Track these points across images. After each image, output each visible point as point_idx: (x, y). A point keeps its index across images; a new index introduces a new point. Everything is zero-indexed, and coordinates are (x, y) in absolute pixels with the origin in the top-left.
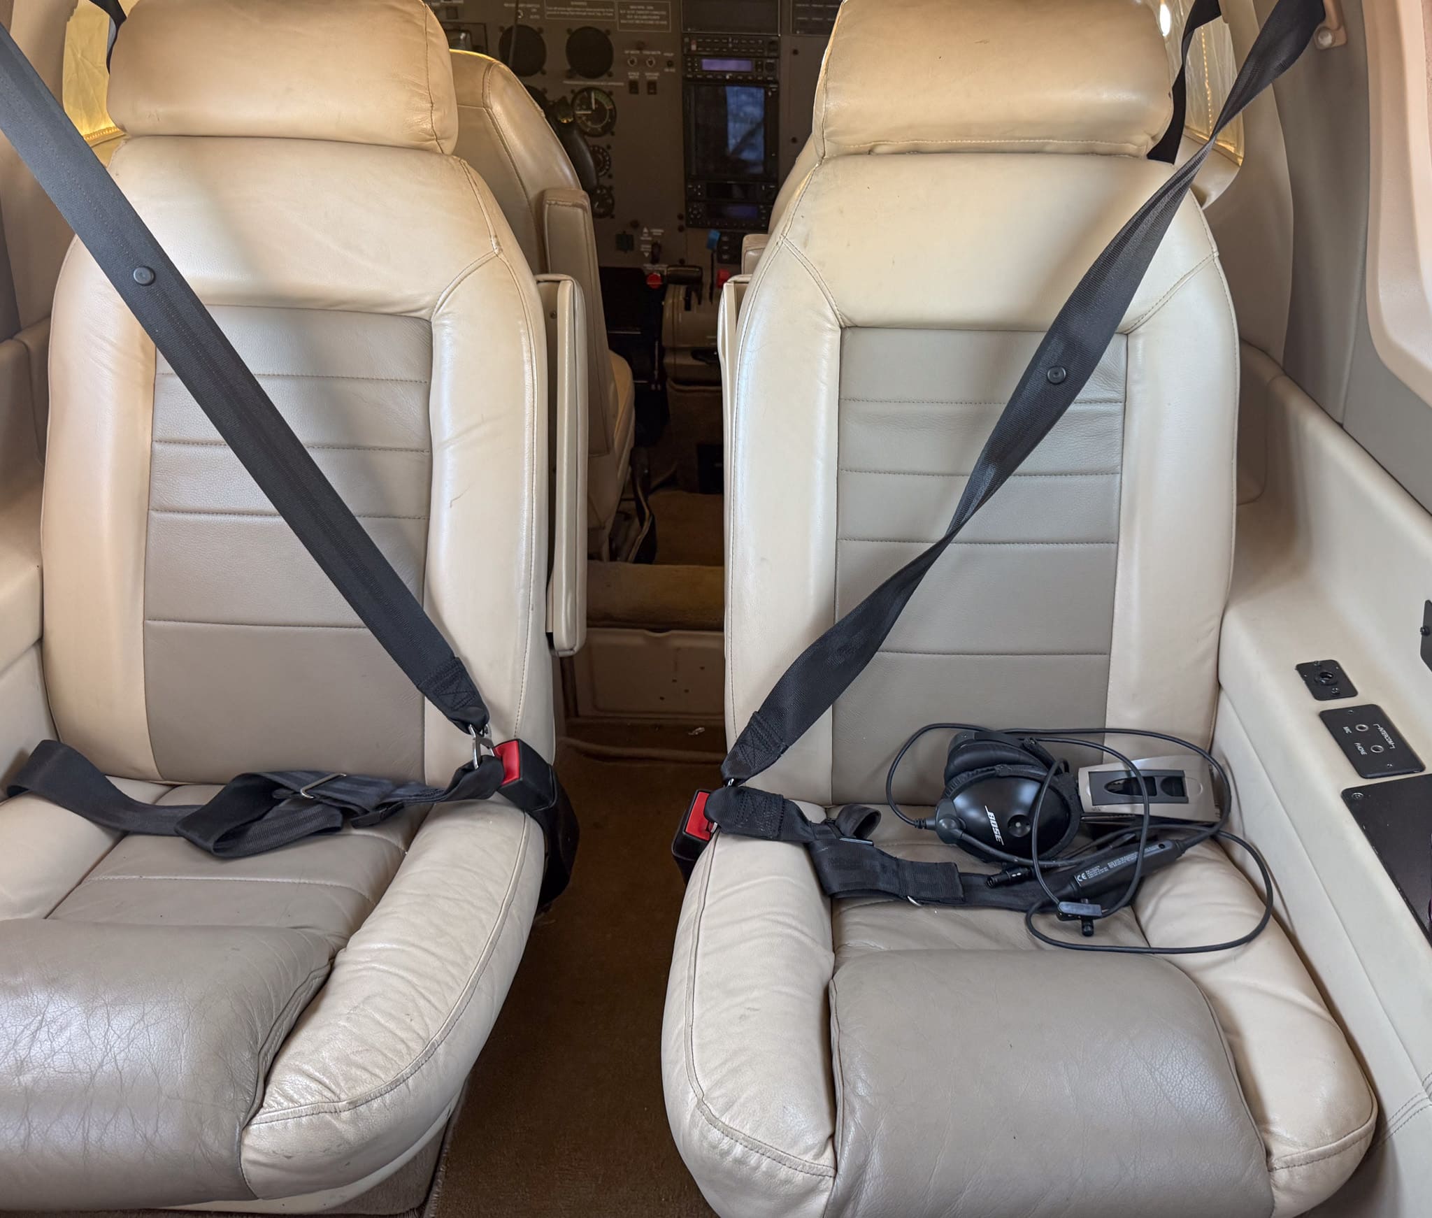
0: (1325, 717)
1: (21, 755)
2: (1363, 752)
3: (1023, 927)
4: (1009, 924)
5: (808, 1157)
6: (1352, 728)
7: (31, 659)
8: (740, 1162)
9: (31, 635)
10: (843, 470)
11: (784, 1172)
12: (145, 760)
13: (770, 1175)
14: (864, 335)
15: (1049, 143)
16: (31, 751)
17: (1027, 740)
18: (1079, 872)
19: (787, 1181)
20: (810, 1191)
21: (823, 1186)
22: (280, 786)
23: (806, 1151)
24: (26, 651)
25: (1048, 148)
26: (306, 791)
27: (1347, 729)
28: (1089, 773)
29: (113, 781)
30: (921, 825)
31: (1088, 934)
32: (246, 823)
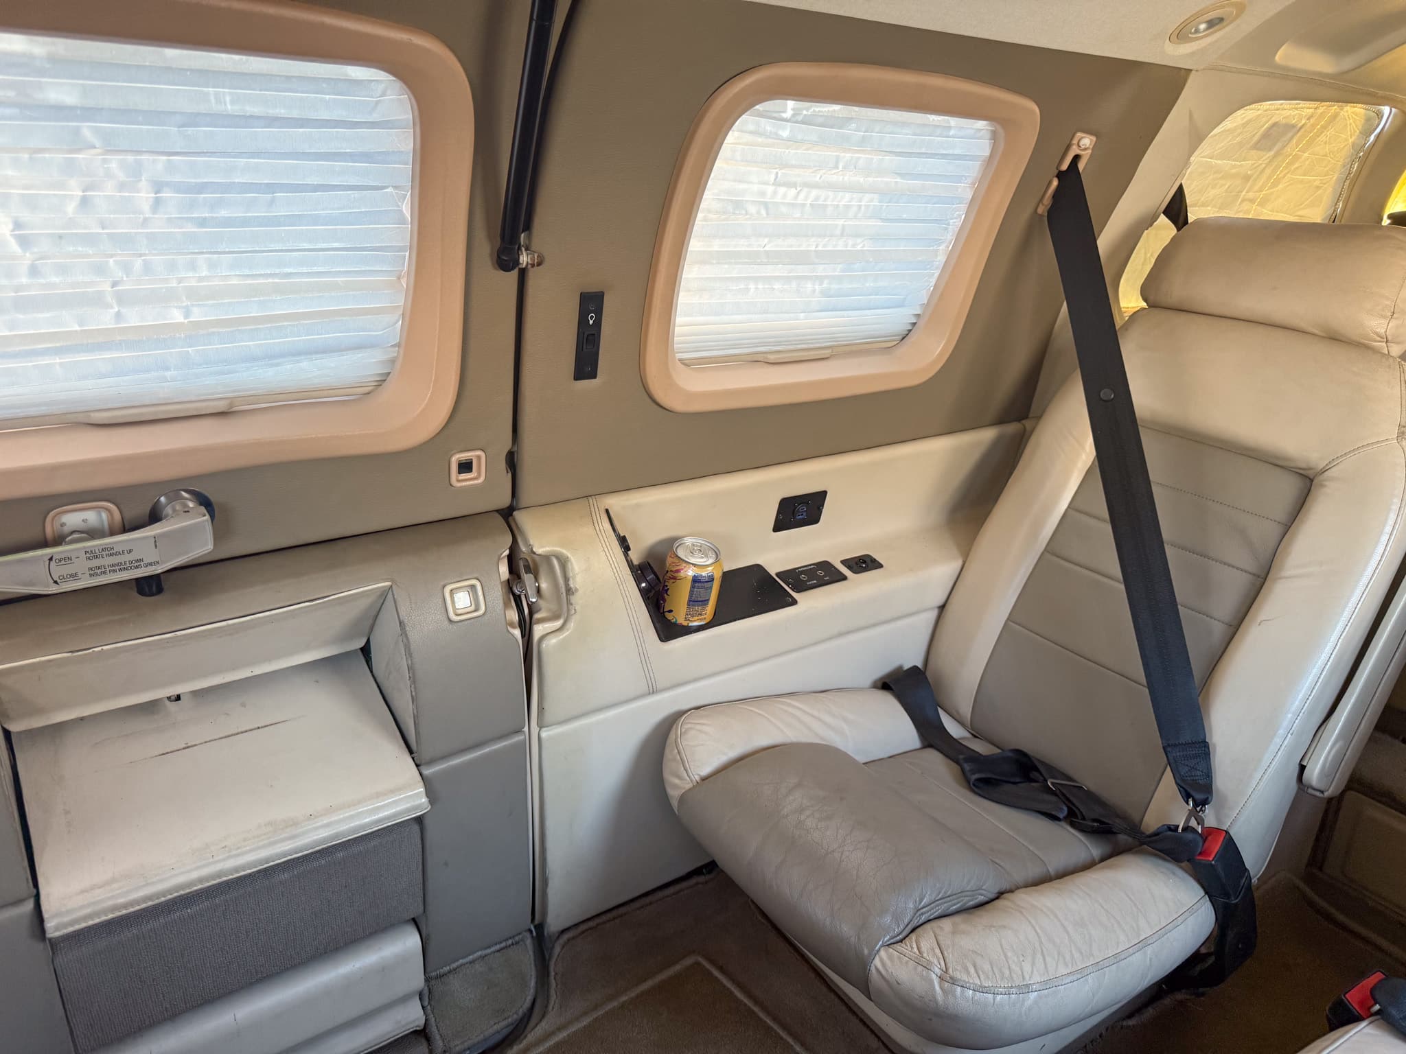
1: (900, 667)
7: (932, 615)
9: (940, 601)
12: (966, 709)
16: (906, 667)
22: (1038, 770)
24: (932, 609)
26: (1052, 783)
29: (940, 711)
32: (1000, 780)
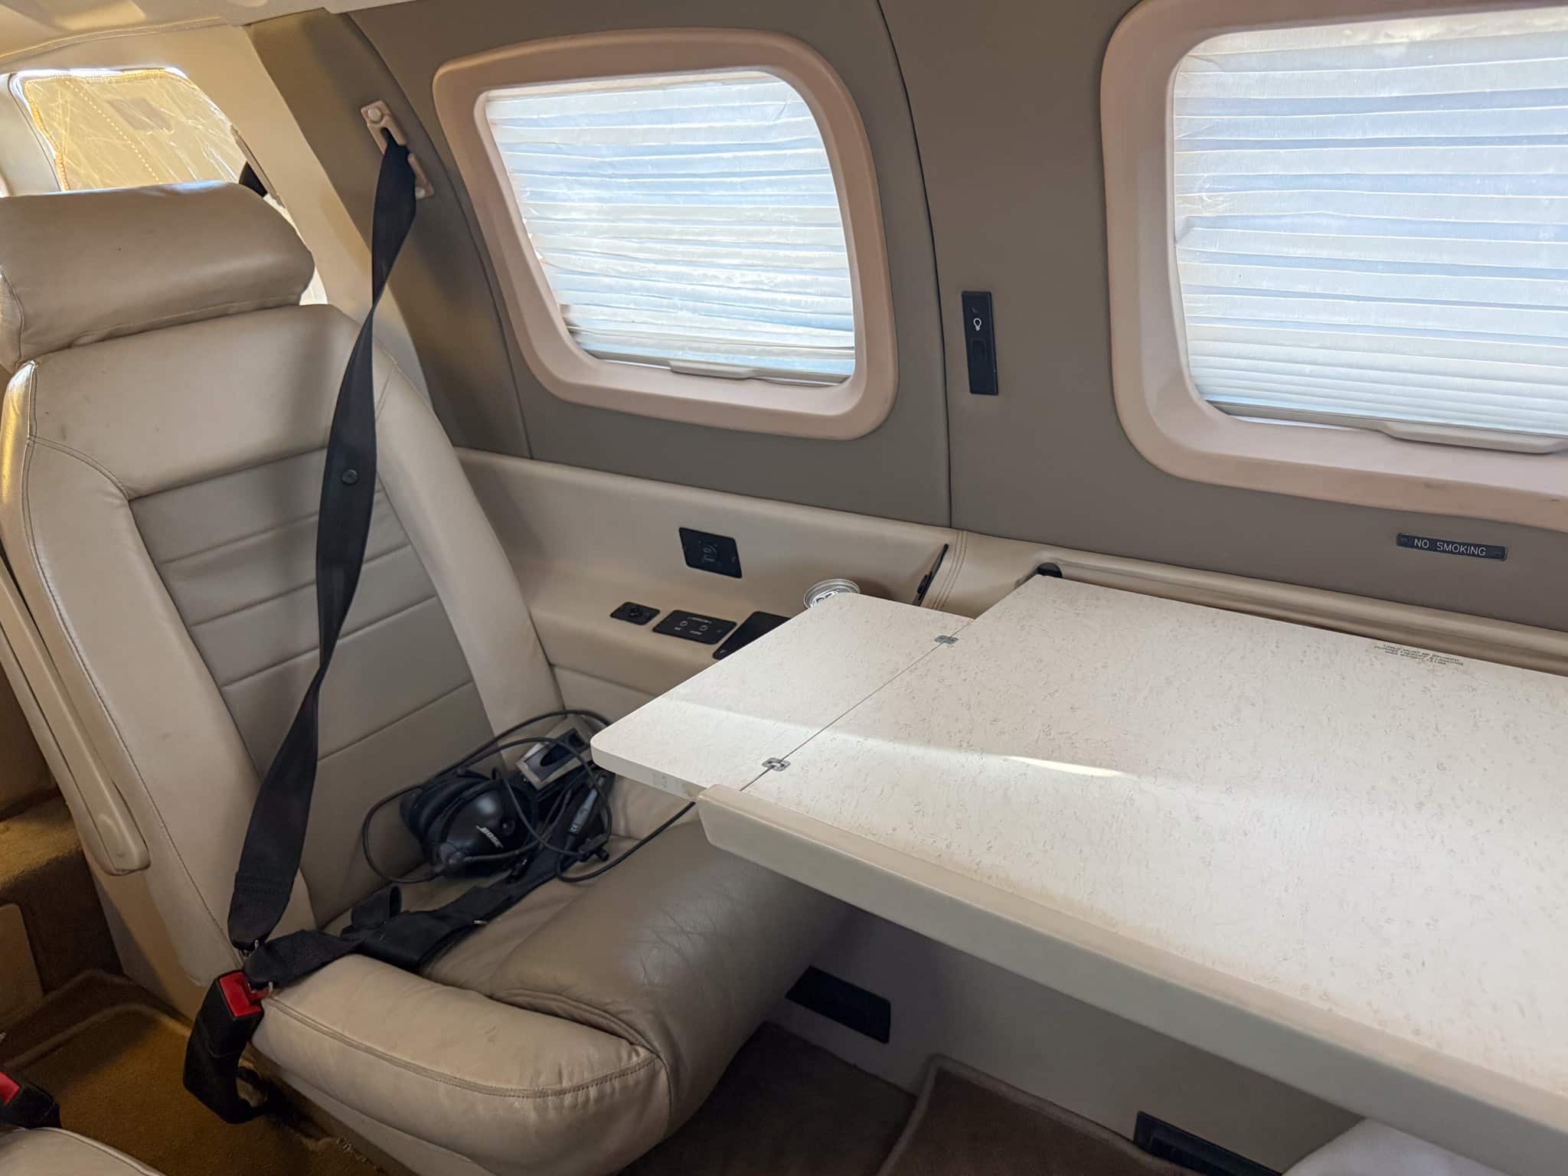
0: (656, 630)
2: (699, 633)
3: (563, 885)
4: (554, 889)
5: (635, 1059)
6: (679, 627)
8: (600, 1098)
10: (190, 627)
11: (631, 1079)
13: (624, 1088)
14: (150, 503)
15: (232, 306)
17: (460, 771)
18: (569, 825)
19: (637, 1083)
20: (653, 1077)
21: (657, 1067)
23: (630, 1057)
25: (231, 311)
27: (677, 629)
28: (525, 761)
30: (432, 877)
31: (606, 858)
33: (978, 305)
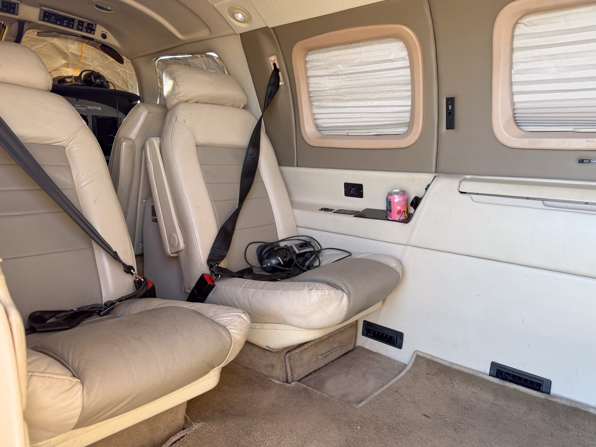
0: (334, 213)
33: (451, 101)
